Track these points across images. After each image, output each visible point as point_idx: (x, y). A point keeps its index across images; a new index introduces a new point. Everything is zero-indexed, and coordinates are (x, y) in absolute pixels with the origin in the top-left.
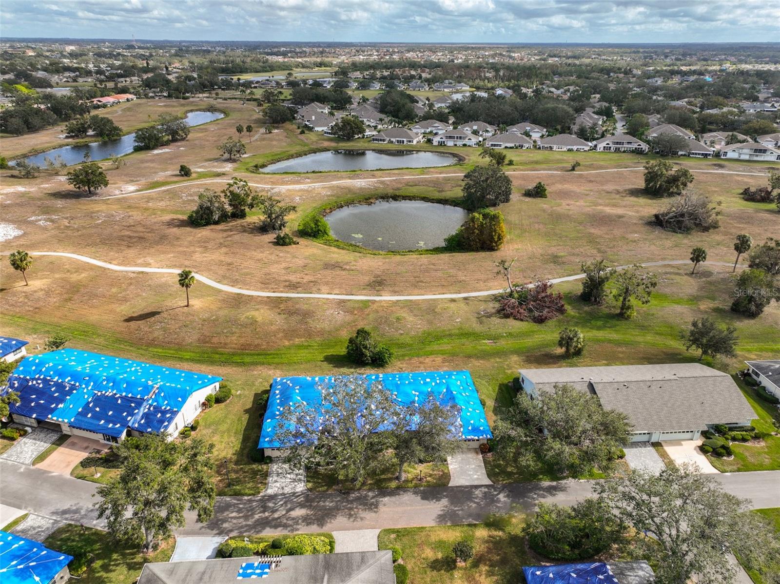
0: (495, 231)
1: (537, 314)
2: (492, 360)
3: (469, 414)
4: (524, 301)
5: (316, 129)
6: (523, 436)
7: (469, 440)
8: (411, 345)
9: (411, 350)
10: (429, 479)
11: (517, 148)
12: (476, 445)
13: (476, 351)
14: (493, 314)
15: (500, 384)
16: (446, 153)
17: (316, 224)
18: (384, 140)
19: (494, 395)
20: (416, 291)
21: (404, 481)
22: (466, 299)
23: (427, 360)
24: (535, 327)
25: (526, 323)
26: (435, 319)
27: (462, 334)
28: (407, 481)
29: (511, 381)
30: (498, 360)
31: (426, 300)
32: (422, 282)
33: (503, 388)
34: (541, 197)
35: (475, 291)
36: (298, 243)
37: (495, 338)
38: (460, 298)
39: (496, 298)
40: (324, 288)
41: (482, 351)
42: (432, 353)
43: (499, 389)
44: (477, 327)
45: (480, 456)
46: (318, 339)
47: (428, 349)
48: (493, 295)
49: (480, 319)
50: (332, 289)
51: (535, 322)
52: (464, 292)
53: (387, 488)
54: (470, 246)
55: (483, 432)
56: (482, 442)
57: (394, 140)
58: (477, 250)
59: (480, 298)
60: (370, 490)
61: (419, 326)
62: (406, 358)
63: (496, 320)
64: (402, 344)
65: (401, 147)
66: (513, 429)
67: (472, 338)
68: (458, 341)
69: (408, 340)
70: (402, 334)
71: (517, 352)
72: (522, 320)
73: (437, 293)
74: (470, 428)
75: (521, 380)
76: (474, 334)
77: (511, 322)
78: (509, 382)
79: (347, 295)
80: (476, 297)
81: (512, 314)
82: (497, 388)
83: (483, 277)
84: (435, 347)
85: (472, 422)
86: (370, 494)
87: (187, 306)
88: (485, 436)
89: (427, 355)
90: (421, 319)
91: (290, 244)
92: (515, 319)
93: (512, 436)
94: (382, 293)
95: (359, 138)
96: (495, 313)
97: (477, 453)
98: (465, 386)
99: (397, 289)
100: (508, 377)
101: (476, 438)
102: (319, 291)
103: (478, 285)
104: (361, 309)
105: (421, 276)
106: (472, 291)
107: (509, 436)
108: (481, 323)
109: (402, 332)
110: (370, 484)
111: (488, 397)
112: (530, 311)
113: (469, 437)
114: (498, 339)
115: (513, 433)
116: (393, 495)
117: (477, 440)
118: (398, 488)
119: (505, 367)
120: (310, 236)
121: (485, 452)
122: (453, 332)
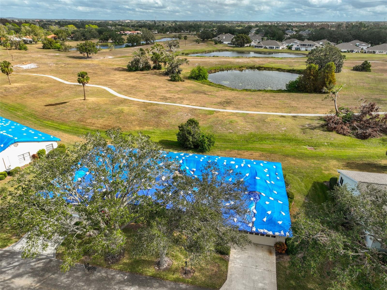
0: (328, 78)
1: (360, 131)
2: (310, 161)
3: (267, 203)
4: (348, 121)
5: (224, 43)
6: (341, 246)
7: (263, 234)
8: (236, 141)
9: (235, 145)
10: (197, 274)
11: (349, 52)
12: (271, 242)
13: (295, 153)
14: (317, 127)
15: (315, 182)
16: (300, 54)
17: (199, 71)
18: (261, 47)
19: (306, 191)
20: (254, 109)
21: (165, 270)
22: (294, 117)
23: (246, 153)
24: (358, 142)
25: (349, 138)
26: (263, 126)
27: (285, 139)
28: (169, 270)
29: (328, 180)
30: (315, 161)
31: (260, 114)
32: (261, 104)
33: (318, 187)
34: (366, 71)
35: (304, 113)
36: (184, 81)
37: (316, 146)
38: (289, 116)
39: (321, 119)
40: (187, 102)
41: (301, 153)
42: (252, 149)
43: (313, 186)
44: (300, 135)
45: (274, 258)
46: (163, 129)
47: (250, 146)
48: (320, 117)
49: (304, 130)
50: (192, 102)
51: (358, 138)
52: (294, 113)
53: (141, 274)
54: (305, 88)
55: (281, 228)
56: (278, 240)
57: (268, 47)
58: (310, 92)
59: (307, 117)
60: (121, 271)
61: (247, 129)
62: (228, 150)
63: (319, 132)
64: (229, 140)
65: (271, 50)
66: (323, 231)
67: (294, 143)
68: (280, 144)
69: (235, 137)
70: (231, 133)
71: (338, 158)
72: (344, 135)
73: (270, 111)
74: (265, 219)
75: (339, 180)
76: (296, 140)
77: (333, 135)
78: (325, 182)
79: (200, 106)
80: (303, 117)
81: (335, 128)
82: (310, 186)
83: (312, 106)
84: (257, 145)
85: (269, 212)
86: (119, 277)
87: (84, 100)
88: (282, 233)
89: (247, 150)
90: (251, 125)
91: (178, 81)
92: (338, 133)
93: (321, 242)
94: (228, 108)
95: (247, 46)
96: (319, 127)
97: (270, 252)
98: (273, 174)
99: (239, 107)
100: (325, 177)
101: (271, 233)
102: (181, 103)
103: (307, 110)
104: (206, 115)
105: (261, 102)
106: (301, 113)
107: (315, 242)
108: (304, 133)
109: (231, 131)
110: (125, 264)
111: (299, 192)
112: (354, 129)
113: (262, 231)
114: (319, 147)
115: (323, 239)
116: (144, 286)
117: (272, 236)
118: (154, 277)
119: (323, 168)
120: (194, 79)
121: (281, 253)
122: (277, 137)
